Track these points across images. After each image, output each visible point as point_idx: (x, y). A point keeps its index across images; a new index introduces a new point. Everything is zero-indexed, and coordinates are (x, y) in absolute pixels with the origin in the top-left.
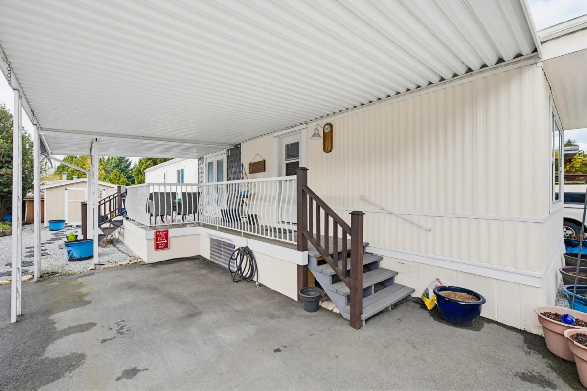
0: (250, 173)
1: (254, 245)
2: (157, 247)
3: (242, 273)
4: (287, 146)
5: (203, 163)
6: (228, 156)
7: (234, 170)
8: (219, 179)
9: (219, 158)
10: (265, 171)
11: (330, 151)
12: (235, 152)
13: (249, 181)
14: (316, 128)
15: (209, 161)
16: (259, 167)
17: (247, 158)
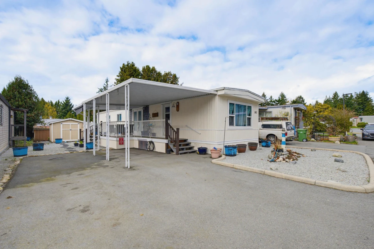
0: (153, 117)
1: (154, 140)
2: (120, 144)
3: (150, 149)
4: (166, 108)
5: (132, 112)
6: (143, 110)
7: (146, 116)
8: (140, 119)
9: (139, 110)
10: (158, 116)
11: (178, 111)
12: (146, 109)
13: (152, 121)
14: (174, 104)
15: (135, 111)
16: (156, 115)
17: (151, 112)
